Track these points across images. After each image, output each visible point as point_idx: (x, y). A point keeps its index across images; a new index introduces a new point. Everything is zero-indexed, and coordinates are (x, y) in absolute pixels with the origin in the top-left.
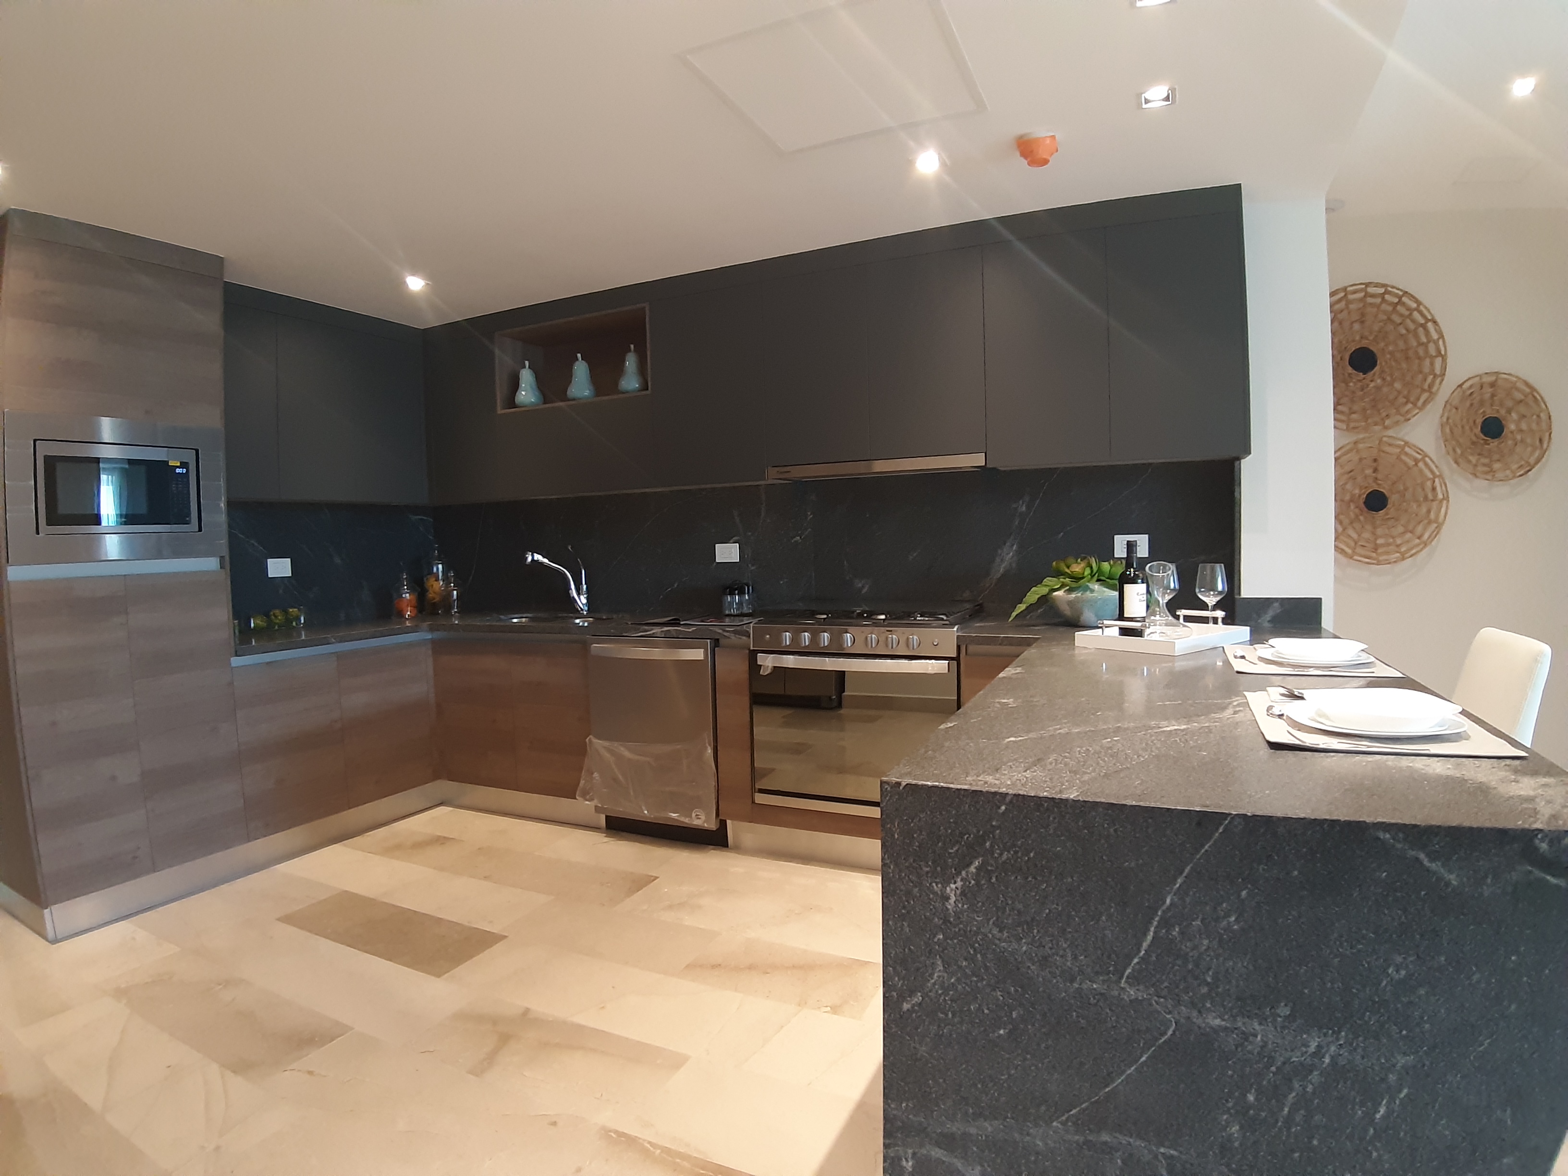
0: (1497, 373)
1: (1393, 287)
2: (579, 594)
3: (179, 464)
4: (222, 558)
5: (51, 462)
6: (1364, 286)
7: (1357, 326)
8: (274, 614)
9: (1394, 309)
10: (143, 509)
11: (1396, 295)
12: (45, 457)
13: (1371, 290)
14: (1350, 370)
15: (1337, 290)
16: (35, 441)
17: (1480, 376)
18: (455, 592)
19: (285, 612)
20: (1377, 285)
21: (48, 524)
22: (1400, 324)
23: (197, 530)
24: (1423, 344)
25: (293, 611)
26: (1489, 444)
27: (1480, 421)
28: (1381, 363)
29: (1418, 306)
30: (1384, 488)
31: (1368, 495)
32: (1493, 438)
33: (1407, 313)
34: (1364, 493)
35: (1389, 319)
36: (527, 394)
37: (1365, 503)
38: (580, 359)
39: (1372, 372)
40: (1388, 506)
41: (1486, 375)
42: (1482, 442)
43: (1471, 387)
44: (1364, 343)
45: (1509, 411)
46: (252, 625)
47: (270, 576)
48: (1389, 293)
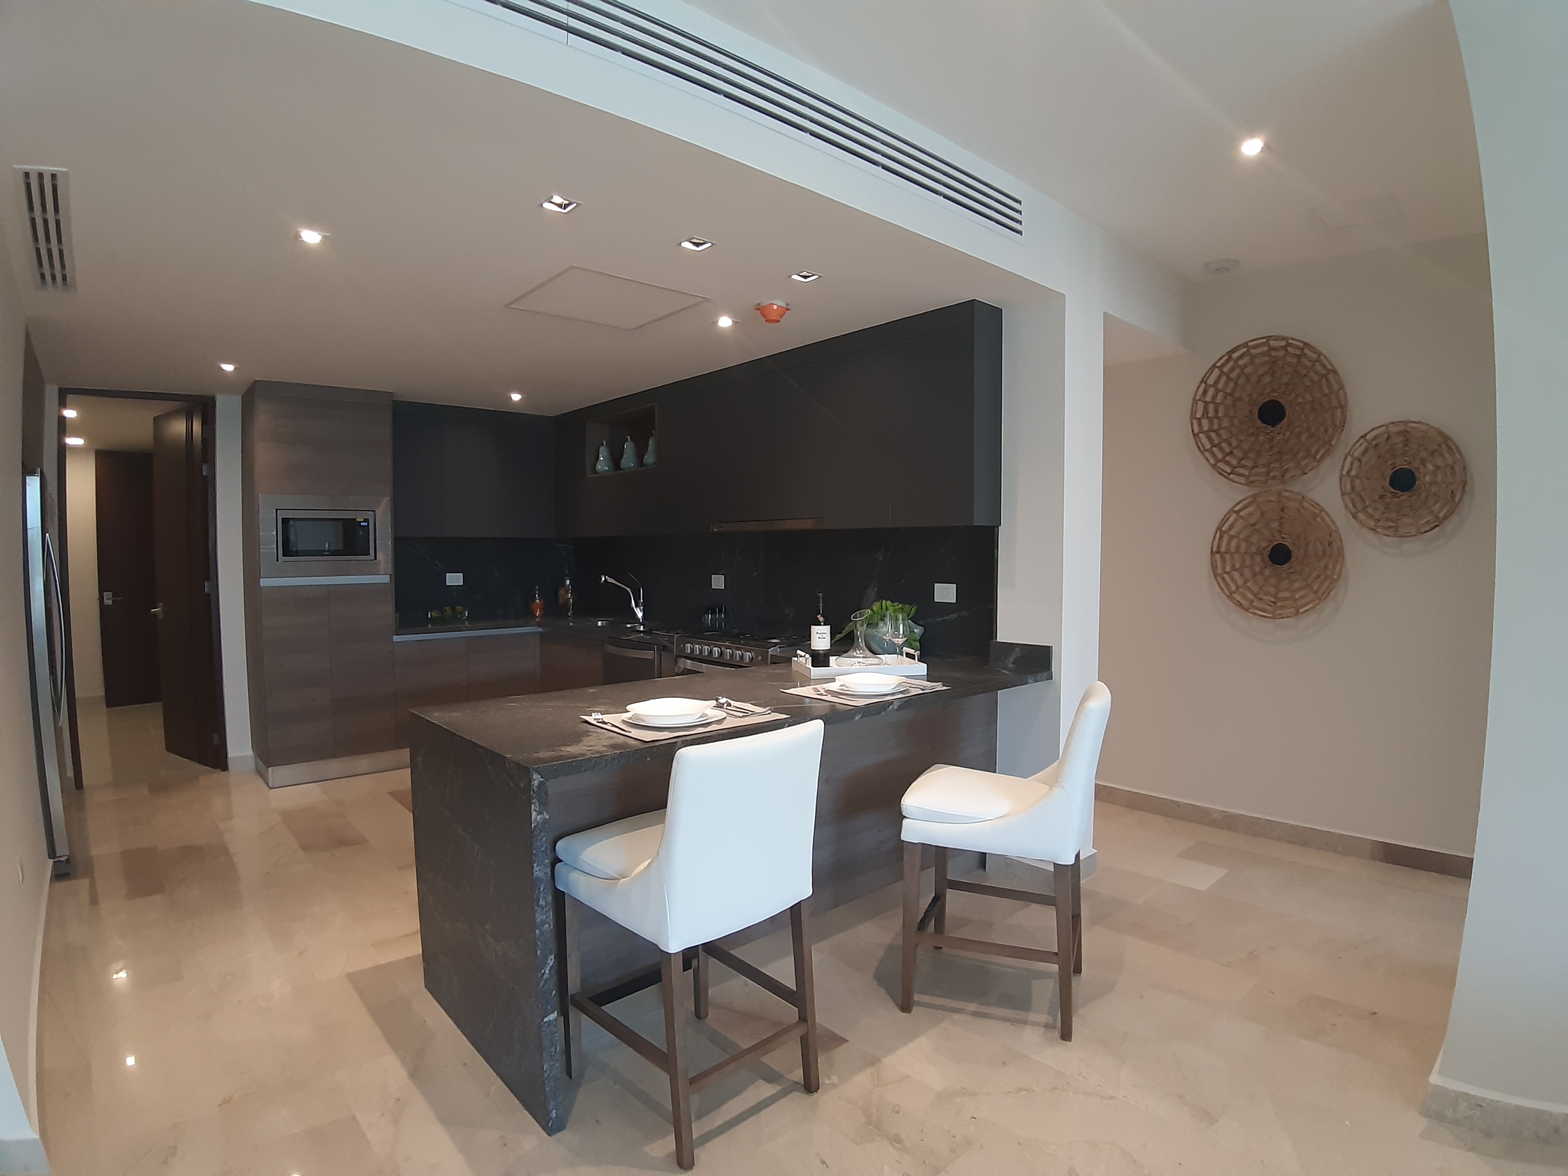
0: (1406, 423)
1: (1293, 339)
2: (637, 606)
3: (362, 520)
4: (390, 575)
5: (285, 521)
6: (1264, 340)
7: (1267, 379)
8: (445, 610)
9: (1299, 361)
10: (340, 547)
11: (1297, 347)
12: (283, 519)
13: (1272, 343)
14: (1259, 423)
15: (1238, 346)
16: (277, 510)
17: (1387, 426)
18: (571, 600)
19: (453, 609)
20: (1276, 338)
21: (283, 556)
22: (1305, 376)
23: (373, 558)
24: (1326, 395)
25: (459, 608)
26: (1398, 497)
27: (1388, 473)
28: (1289, 416)
29: (1319, 356)
30: (1287, 542)
31: (1273, 548)
32: (1403, 490)
33: (1310, 364)
34: (1268, 546)
35: (1296, 371)
36: (603, 464)
37: (1269, 556)
38: (629, 440)
39: (1280, 425)
40: (1292, 560)
41: (1392, 425)
42: (1390, 495)
43: (1375, 438)
44: (1274, 396)
45: (1424, 463)
46: (429, 616)
47: (448, 584)
48: (1290, 345)
